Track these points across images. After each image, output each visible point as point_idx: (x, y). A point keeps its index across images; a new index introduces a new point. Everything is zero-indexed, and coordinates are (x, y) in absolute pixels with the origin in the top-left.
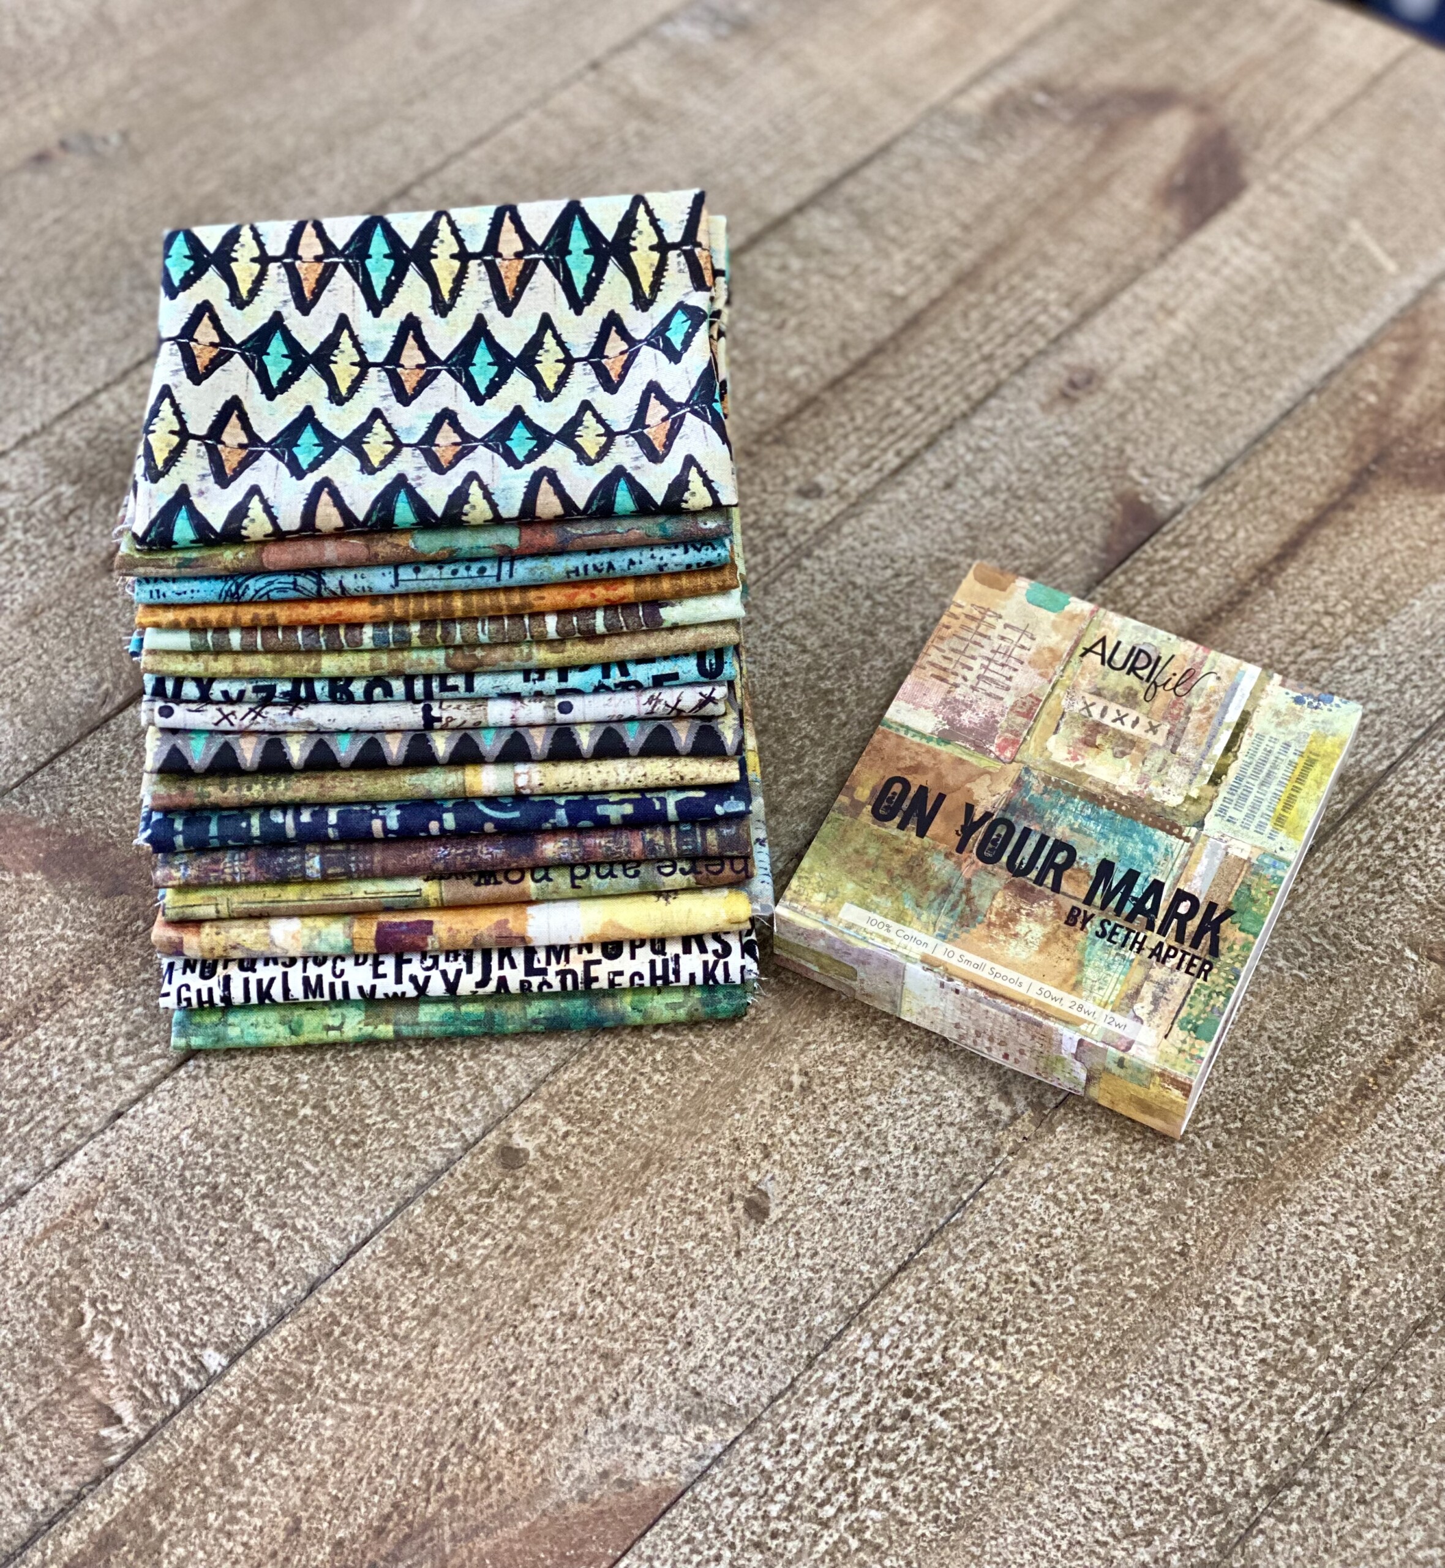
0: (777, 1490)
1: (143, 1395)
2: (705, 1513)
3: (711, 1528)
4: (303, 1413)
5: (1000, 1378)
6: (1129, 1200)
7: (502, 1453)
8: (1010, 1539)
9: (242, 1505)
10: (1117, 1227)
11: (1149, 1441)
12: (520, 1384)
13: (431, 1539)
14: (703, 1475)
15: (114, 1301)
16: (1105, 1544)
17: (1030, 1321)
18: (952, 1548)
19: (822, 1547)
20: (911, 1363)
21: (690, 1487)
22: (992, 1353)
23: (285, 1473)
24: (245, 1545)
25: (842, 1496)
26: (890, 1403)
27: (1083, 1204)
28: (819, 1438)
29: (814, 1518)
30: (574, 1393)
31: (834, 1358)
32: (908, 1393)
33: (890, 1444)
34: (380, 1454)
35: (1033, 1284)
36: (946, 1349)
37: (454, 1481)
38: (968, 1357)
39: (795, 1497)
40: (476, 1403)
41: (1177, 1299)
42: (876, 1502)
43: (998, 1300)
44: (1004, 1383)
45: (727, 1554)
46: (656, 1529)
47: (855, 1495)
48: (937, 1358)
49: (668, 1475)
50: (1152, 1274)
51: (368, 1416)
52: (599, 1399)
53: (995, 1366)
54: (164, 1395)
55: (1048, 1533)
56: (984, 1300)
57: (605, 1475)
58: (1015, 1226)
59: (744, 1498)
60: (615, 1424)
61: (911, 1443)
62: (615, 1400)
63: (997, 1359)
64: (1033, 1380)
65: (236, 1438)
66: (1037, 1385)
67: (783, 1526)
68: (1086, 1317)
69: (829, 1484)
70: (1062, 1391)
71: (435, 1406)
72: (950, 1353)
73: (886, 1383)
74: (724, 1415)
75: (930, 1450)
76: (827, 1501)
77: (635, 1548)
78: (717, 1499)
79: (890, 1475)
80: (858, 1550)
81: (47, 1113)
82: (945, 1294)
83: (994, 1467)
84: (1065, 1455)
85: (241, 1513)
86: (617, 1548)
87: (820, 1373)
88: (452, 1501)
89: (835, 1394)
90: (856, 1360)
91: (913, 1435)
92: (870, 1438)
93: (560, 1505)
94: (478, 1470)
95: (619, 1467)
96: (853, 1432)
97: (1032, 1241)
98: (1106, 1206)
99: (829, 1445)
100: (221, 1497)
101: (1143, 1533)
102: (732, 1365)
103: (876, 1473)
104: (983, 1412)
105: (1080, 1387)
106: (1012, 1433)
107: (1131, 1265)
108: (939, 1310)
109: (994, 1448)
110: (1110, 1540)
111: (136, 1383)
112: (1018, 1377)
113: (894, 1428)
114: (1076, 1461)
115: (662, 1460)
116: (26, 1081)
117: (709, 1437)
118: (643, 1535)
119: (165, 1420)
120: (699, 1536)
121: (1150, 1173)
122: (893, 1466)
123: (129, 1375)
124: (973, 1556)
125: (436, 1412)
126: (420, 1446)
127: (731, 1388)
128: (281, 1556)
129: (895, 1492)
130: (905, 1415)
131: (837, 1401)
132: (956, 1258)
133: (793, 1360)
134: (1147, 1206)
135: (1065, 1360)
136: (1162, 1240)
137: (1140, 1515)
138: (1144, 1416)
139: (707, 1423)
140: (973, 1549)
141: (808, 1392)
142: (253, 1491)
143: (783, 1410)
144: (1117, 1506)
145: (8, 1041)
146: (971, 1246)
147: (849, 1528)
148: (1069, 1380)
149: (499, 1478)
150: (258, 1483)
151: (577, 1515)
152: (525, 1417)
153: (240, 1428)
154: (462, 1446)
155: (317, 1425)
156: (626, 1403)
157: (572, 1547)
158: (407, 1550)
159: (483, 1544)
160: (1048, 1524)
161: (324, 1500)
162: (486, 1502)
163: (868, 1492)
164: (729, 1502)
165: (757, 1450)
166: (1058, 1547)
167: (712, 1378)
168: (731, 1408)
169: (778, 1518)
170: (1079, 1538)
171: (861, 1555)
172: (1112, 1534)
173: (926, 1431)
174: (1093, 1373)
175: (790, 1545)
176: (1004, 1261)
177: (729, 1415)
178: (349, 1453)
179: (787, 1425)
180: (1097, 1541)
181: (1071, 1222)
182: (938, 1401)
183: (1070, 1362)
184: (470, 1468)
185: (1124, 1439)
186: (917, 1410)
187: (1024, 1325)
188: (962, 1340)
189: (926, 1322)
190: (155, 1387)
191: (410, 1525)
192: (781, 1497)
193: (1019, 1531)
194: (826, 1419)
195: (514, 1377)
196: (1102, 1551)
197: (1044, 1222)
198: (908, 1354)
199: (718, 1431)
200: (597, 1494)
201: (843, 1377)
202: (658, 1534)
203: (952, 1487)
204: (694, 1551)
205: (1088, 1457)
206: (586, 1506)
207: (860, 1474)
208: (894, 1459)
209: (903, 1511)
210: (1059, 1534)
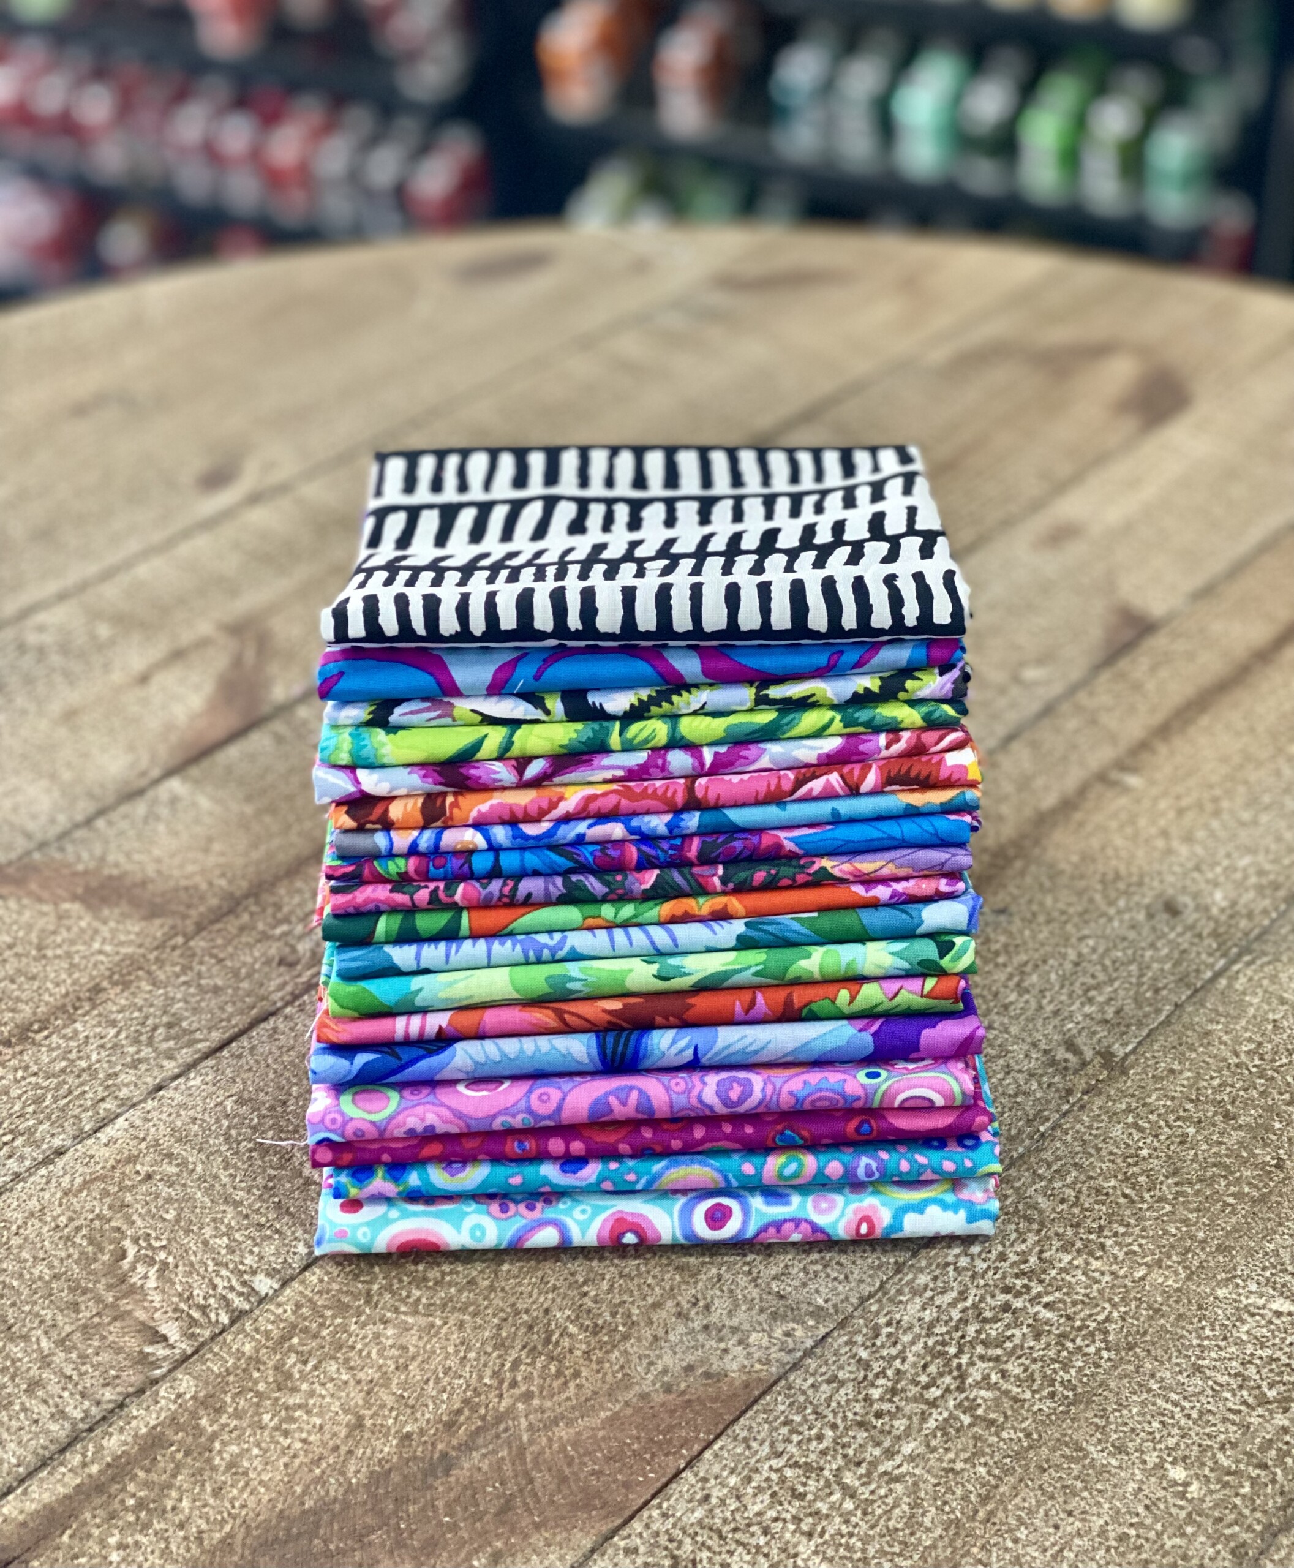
0: (877, 1376)
1: (189, 1315)
2: (802, 1399)
3: (809, 1411)
4: (363, 1326)
5: (1103, 1273)
6: (1214, 1125)
7: (578, 1353)
8: (1135, 1411)
9: (300, 1406)
10: (1205, 1147)
11: (1270, 1322)
12: (593, 1293)
13: (506, 1430)
14: (796, 1366)
15: (157, 1238)
16: (1240, 1412)
17: (1128, 1225)
18: (1073, 1420)
19: (932, 1424)
20: (1006, 1264)
21: (784, 1376)
22: (1091, 1254)
23: (345, 1377)
24: (304, 1441)
25: (948, 1379)
26: (989, 1299)
27: (1166, 1129)
28: (917, 1330)
29: (919, 1399)
30: (650, 1300)
31: (923, 1263)
32: (1007, 1290)
33: (994, 1333)
34: (446, 1358)
35: (1125, 1196)
36: (1041, 1252)
37: (528, 1378)
38: (1067, 1258)
39: (897, 1382)
40: (547, 1311)
41: (1278, 1203)
42: (985, 1382)
43: (1091, 1210)
44: (1107, 1278)
45: (829, 1433)
46: (750, 1413)
47: (962, 1377)
48: (1033, 1259)
49: (758, 1366)
50: (1249, 1184)
51: (432, 1325)
52: (678, 1304)
53: (1095, 1264)
54: (213, 1316)
55: (1175, 1404)
56: (1076, 1211)
57: (689, 1369)
58: (1099, 1150)
59: (842, 1383)
60: (697, 1325)
61: (1017, 1332)
62: (695, 1304)
63: (1097, 1259)
64: (1138, 1274)
65: (291, 1349)
66: (1143, 1278)
67: (886, 1406)
68: (1186, 1221)
69: (932, 1369)
70: (1170, 1282)
71: (502, 1315)
72: (1047, 1255)
73: (982, 1282)
74: (812, 1314)
75: (1037, 1336)
76: (932, 1383)
77: (729, 1431)
78: (813, 1386)
79: (997, 1359)
80: (970, 1425)
81: (87, 1088)
82: (1035, 1207)
83: (1108, 1349)
84: (1182, 1337)
85: (298, 1414)
86: (709, 1432)
87: (910, 1276)
88: (528, 1396)
89: (929, 1294)
90: (947, 1264)
91: (1017, 1324)
92: (971, 1330)
93: (644, 1396)
94: (553, 1369)
95: (703, 1361)
96: (953, 1324)
97: (1119, 1161)
98: (1191, 1131)
99: (928, 1335)
100: (277, 1399)
101: (1276, 1400)
102: (816, 1273)
103: (982, 1358)
104: (1089, 1301)
105: (1189, 1278)
106: (1123, 1319)
107: (1225, 1177)
108: (1030, 1220)
109: (1106, 1332)
110: (1243, 1408)
111: (182, 1306)
112: (1122, 1273)
113: (995, 1320)
114: (1195, 1342)
115: (749, 1354)
116: (64, 1064)
117: (799, 1333)
118: (737, 1419)
119: (213, 1337)
120: (798, 1418)
121: (1233, 1102)
122: (999, 1352)
123: (175, 1299)
124: (1097, 1426)
125: (505, 1320)
126: (489, 1350)
127: (817, 1291)
128: (344, 1450)
129: (1004, 1374)
130: (1006, 1307)
131: (932, 1298)
132: (1041, 1178)
133: (879, 1267)
134: (1234, 1129)
135: (1169, 1257)
136: (1255, 1156)
137: (1271, 1386)
138: (1261, 1302)
139: (794, 1321)
140: (1096, 1420)
141: (900, 1292)
142: (312, 1394)
143: (874, 1308)
144: (1245, 1379)
145: (46, 1033)
146: (1055, 1167)
147: (959, 1406)
148: (1176, 1273)
149: (577, 1374)
150: (317, 1386)
151: (663, 1405)
152: (600, 1322)
153: (295, 1340)
154: (535, 1347)
155: (377, 1336)
156: (707, 1307)
157: (660, 1432)
158: (480, 1441)
159: (562, 1432)
160: (1174, 1397)
161: (390, 1401)
162: (564, 1396)
163: (975, 1374)
164: (824, 1387)
165: (851, 1343)
166: (1188, 1416)
167: (795, 1283)
168: (820, 1308)
169: (881, 1399)
170: (1209, 1407)
171: (975, 1429)
172: (1245, 1403)
173: (1030, 1321)
174: (1201, 1266)
175: (896, 1423)
176: (1091, 1178)
177: (818, 1313)
178: (413, 1358)
179: (882, 1321)
180: (1230, 1410)
181: (1156, 1144)
182: (1039, 1295)
183: (1175, 1258)
184: (544, 1367)
185: (1243, 1322)
186: (1018, 1304)
187: (1122, 1230)
188: (1056, 1244)
189: (1016, 1231)
190: (203, 1309)
191: (483, 1418)
192: (881, 1381)
193: (1143, 1404)
194: (922, 1314)
195: (586, 1289)
196: (1237, 1418)
197: (1128, 1146)
198: (1002, 1257)
199: (808, 1328)
200: (683, 1386)
201: (935, 1278)
202: (753, 1419)
203: (1066, 1366)
204: (793, 1431)
205: (1208, 1338)
206: (671, 1397)
207: (964, 1360)
208: (999, 1345)
209: (1015, 1390)
210: (1187, 1404)
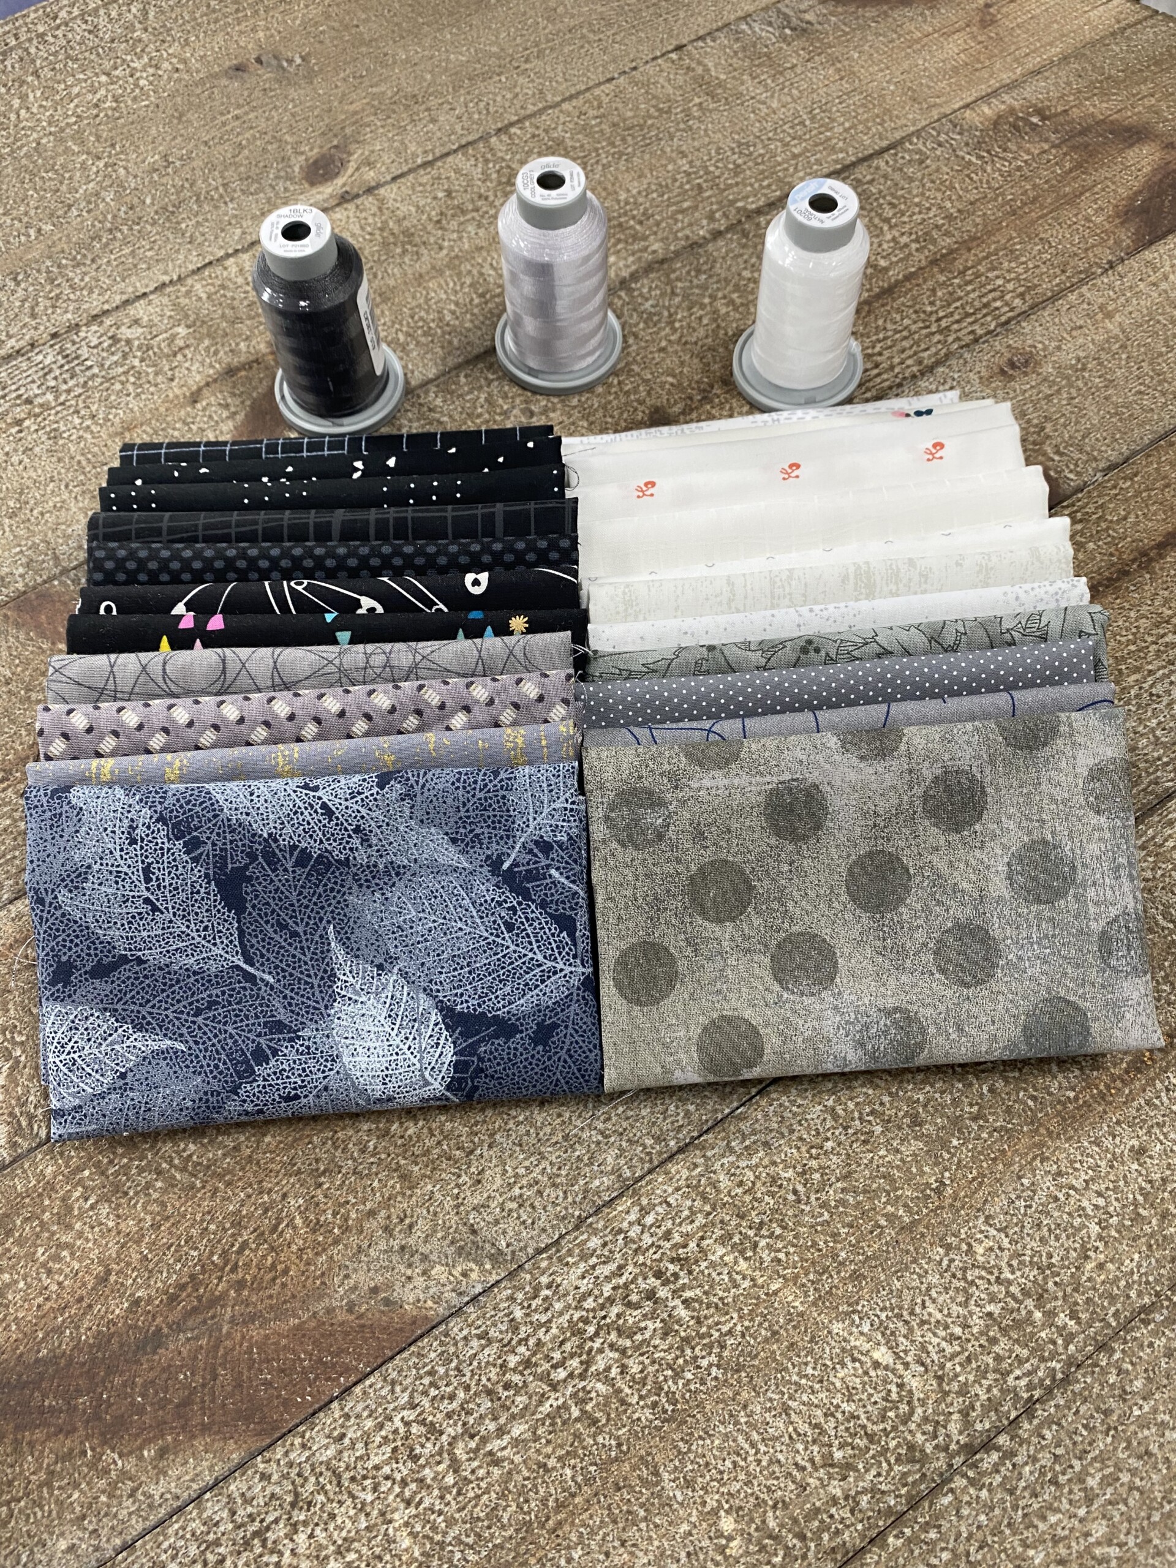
0: (519, 1343)
1: (20, 1125)
2: (452, 1350)
3: (453, 1365)
4: (141, 1170)
5: (744, 1278)
6: (900, 1128)
7: (294, 1248)
8: (717, 1442)
9: (68, 1246)
10: (882, 1152)
11: (866, 1373)
12: (325, 1186)
13: (213, 1317)
14: (458, 1312)
15: (20, 1033)
16: (804, 1469)
17: (784, 1228)
18: (662, 1438)
19: (546, 1408)
20: (668, 1245)
21: (444, 1320)
22: (742, 1252)
23: (111, 1224)
24: (60, 1284)
25: (575, 1363)
26: (640, 1279)
27: (857, 1122)
28: (570, 1299)
29: (545, 1378)
30: (369, 1205)
31: (600, 1225)
32: (658, 1275)
33: (631, 1321)
34: (192, 1226)
35: (795, 1192)
36: (702, 1238)
37: (247, 1265)
38: (721, 1251)
39: (534, 1354)
40: (285, 1196)
41: (923, 1235)
42: (604, 1376)
43: (760, 1201)
44: (746, 1284)
45: (461, 1394)
46: (406, 1354)
47: (587, 1364)
48: (692, 1245)
49: (430, 1303)
50: (906, 1205)
51: (192, 1186)
52: (389, 1217)
53: (743, 1265)
54: (36, 1127)
55: (753, 1445)
56: (748, 1198)
57: (375, 1290)
58: (792, 1131)
59: (490, 1342)
60: (396, 1244)
61: (650, 1325)
62: (402, 1221)
63: (746, 1259)
64: (774, 1287)
65: (80, 1182)
66: (775, 1293)
67: (516, 1378)
68: (835, 1235)
69: (568, 1347)
70: (797, 1304)
71: (249, 1190)
72: (705, 1243)
73: (641, 1259)
74: (491, 1257)
75: (665, 1335)
76: (562, 1364)
77: (384, 1368)
78: (465, 1338)
79: (623, 1352)
80: (577, 1420)
81: (17, 853)
82: (714, 1185)
83: (718, 1367)
84: (786, 1369)
85: (65, 1253)
86: (366, 1365)
87: (585, 1236)
88: (241, 1285)
89: (594, 1260)
90: (620, 1231)
91: (652, 1316)
92: (615, 1310)
93: (330, 1311)
94: (270, 1260)
95: (389, 1286)
96: (601, 1301)
97: (804, 1149)
98: (878, 1129)
99: (576, 1308)
100: (53, 1234)
101: (841, 1466)
102: (510, 1210)
103: (612, 1346)
104: (722, 1308)
105: (814, 1304)
106: (743, 1336)
107: (888, 1193)
108: (705, 1199)
109: (723, 1347)
110: (808, 1465)
111: (17, 1110)
112: (760, 1281)
113: (637, 1306)
114: (795, 1378)
115: (427, 1288)
116: (8, 822)
117: (474, 1276)
118: (392, 1358)
119: (31, 1150)
120: (441, 1370)
121: (925, 1106)
122: (628, 1343)
123: (13, 1102)
124: (680, 1452)
125: (249, 1196)
126: (228, 1225)
127: (504, 1233)
128: (86, 1301)
129: (624, 1370)
130: (651, 1295)
131: (593, 1267)
132: (732, 1151)
133: (564, 1218)
134: (916, 1138)
135: (806, 1275)
136: (922, 1173)
137: (841, 1447)
138: (866, 1346)
139: (475, 1261)
140: (681, 1444)
141: (570, 1253)
142: (80, 1235)
143: (544, 1264)
144: (823, 1432)
145: (5, 784)
146: (747, 1143)
147: (574, 1395)
148: (806, 1295)
149: (286, 1272)
150: (87, 1228)
151: (342, 1324)
152: (322, 1219)
153: (87, 1173)
154: (263, 1233)
155: (149, 1185)
156: (411, 1226)
157: (330, 1353)
158: (190, 1323)
159: (256, 1332)
160: (755, 1436)
161: (136, 1257)
162: (268, 1292)
163: (600, 1364)
164: (475, 1343)
165: (512, 1299)
166: (759, 1462)
167: (490, 1219)
168: (500, 1252)
169: (514, 1370)
170: (780, 1456)
171: (579, 1425)
172: (812, 1460)
173: (665, 1315)
174: (829, 1293)
175: (518, 1399)
176: (774, 1163)
177: (497, 1258)
178: (167, 1218)
179: (544, 1280)
180: (796, 1464)
181: (843, 1138)
182: (683, 1288)
183: (811, 1276)
184: (264, 1257)
185: (843, 1365)
186: (662, 1293)
187: (778, 1231)
188: (718, 1233)
189: (690, 1208)
190: (31, 1117)
191: (199, 1298)
192: (522, 1349)
193: (726, 1437)
194: (579, 1283)
195: (323, 1179)
196: (798, 1476)
197: (818, 1133)
198: (667, 1236)
199: (483, 1271)
200: (364, 1307)
201: (605, 1245)
202: (406, 1360)
203: (677, 1375)
204: (433, 1384)
205: (806, 1376)
206: (352, 1317)
207: (597, 1345)
208: (630, 1337)
209: (627, 1391)
210: (763, 1448)
